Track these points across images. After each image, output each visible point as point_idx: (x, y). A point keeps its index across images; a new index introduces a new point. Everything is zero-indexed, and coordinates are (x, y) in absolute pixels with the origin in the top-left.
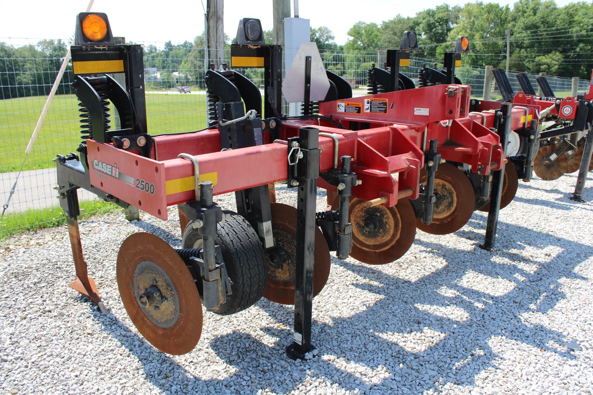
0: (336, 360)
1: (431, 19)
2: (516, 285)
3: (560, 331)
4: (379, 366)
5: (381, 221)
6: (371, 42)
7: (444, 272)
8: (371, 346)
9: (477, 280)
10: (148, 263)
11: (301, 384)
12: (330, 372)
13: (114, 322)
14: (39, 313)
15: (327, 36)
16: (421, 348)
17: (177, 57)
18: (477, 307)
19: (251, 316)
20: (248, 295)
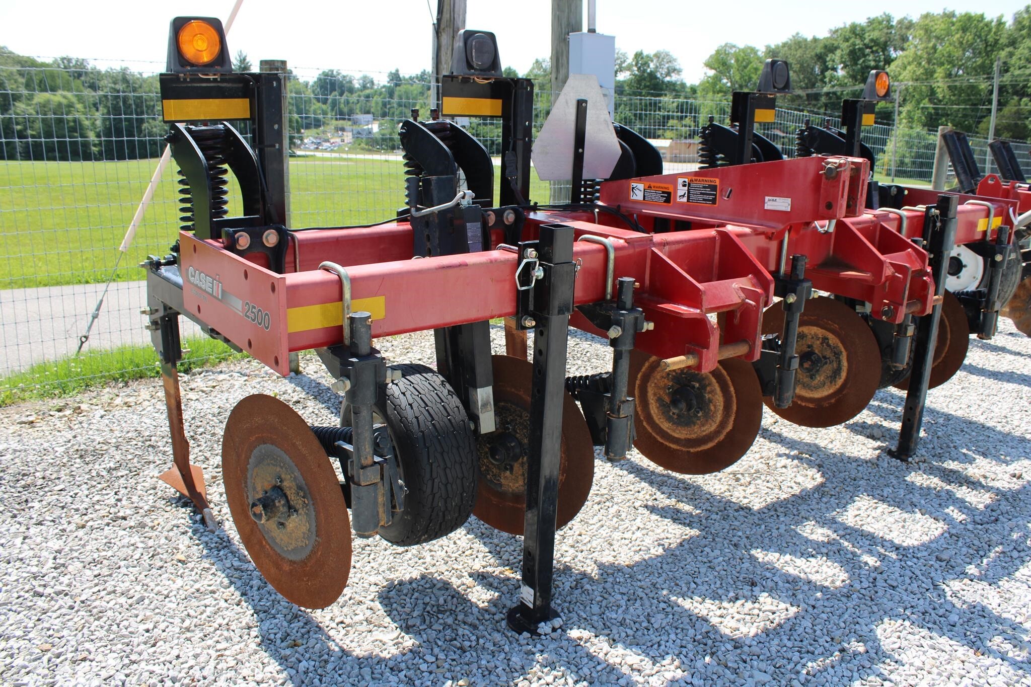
0: (593, 639)
1: (858, 41)
2: (946, 527)
3: (1018, 620)
4: (666, 657)
5: (700, 397)
6: (745, 81)
7: (816, 495)
8: (658, 620)
9: (873, 514)
10: (269, 447)
11: (522, 678)
12: (578, 660)
13: (225, 544)
14: (107, 520)
15: (668, 68)
16: (749, 630)
17: (408, 98)
18: (866, 563)
19: (458, 550)
20: (441, 514)
